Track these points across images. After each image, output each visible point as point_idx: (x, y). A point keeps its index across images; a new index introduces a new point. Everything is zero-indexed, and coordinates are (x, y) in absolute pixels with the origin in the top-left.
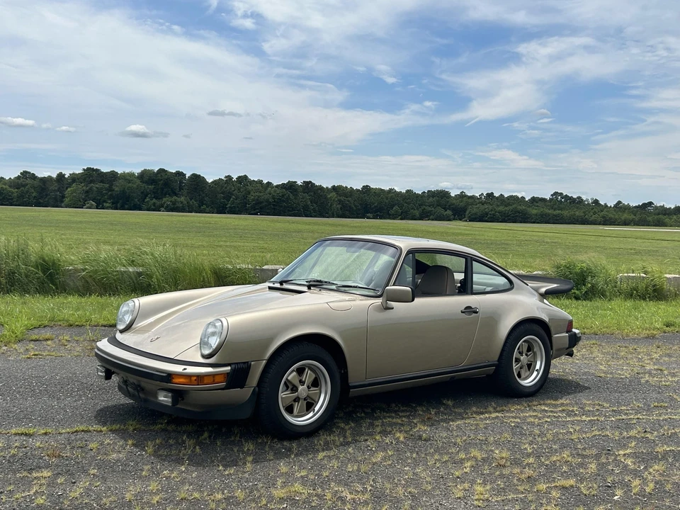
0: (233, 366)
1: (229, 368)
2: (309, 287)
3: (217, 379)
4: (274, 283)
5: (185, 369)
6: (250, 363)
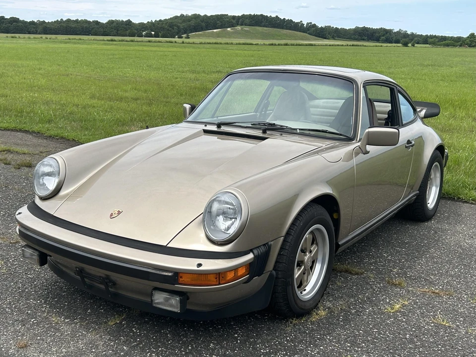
0: (255, 251)
1: (250, 256)
2: (265, 131)
3: (239, 273)
4: (206, 124)
5: (200, 265)
6: (270, 243)
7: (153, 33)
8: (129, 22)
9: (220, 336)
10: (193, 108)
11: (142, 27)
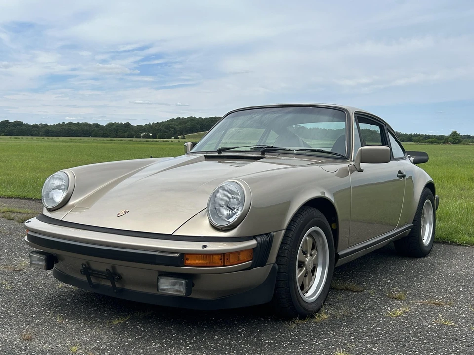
0: (259, 239)
1: (254, 242)
2: (263, 153)
3: (242, 257)
4: (207, 152)
5: (205, 246)
6: (272, 233)
7: (151, 134)
8: (128, 125)
9: (225, 331)
10: (194, 145)
11: (140, 129)
